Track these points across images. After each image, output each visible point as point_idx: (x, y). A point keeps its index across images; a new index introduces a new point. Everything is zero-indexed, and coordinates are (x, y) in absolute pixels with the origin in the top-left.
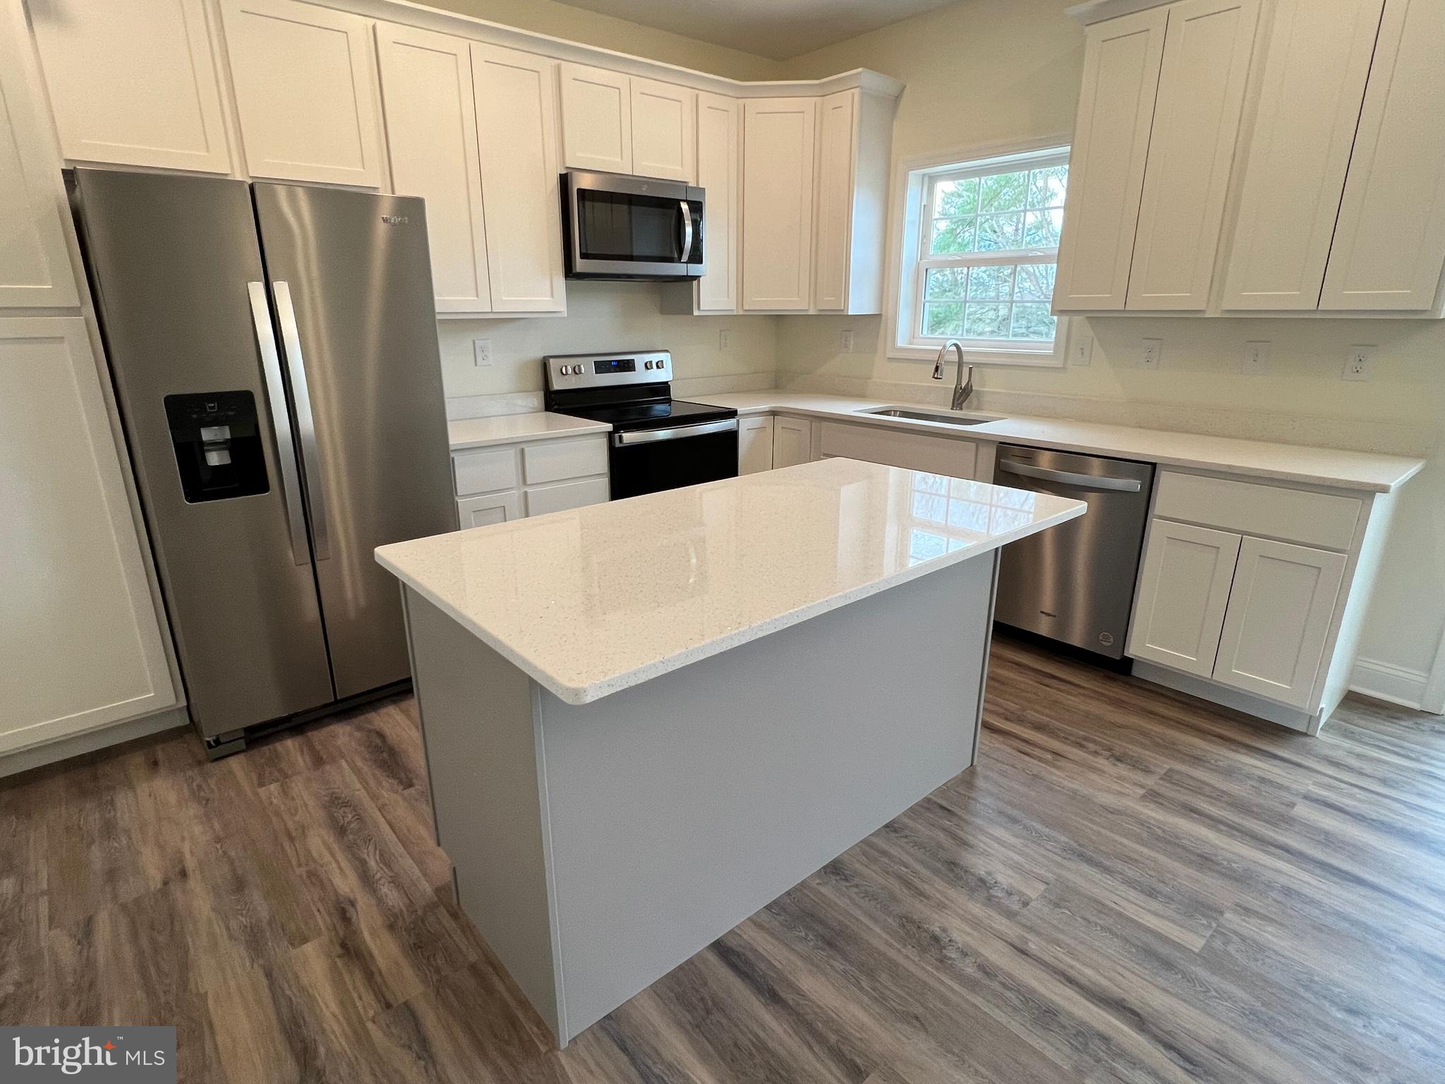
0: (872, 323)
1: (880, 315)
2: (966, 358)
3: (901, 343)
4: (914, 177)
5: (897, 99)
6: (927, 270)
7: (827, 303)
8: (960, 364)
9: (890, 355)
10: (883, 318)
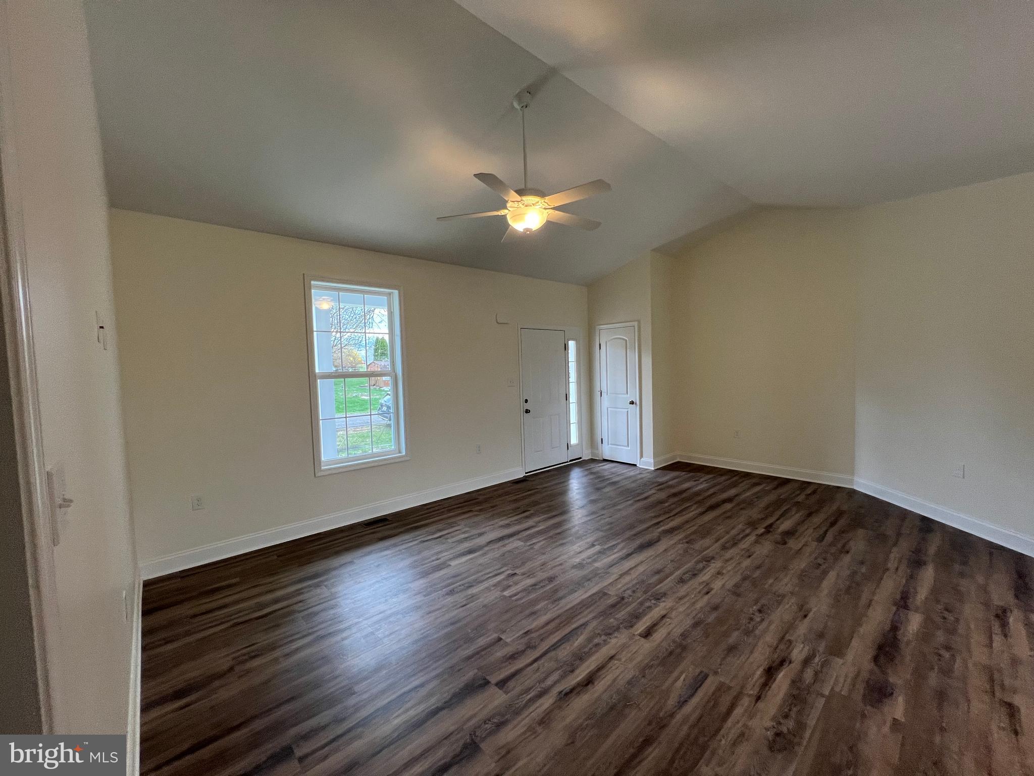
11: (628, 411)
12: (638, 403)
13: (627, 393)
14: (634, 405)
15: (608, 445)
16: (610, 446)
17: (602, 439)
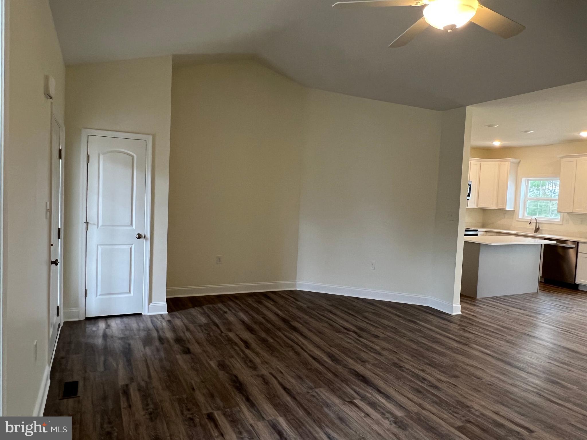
0: (512, 212)
1: (514, 210)
2: (538, 222)
3: (520, 217)
4: (524, 180)
5: (519, 162)
6: (527, 200)
7: (501, 207)
8: (536, 223)
9: (517, 220)
10: (515, 211)
11: (131, 249)
12: (148, 236)
13: (131, 224)
14: (141, 240)
15: (97, 296)
16: (98, 297)
17: (86, 291)
